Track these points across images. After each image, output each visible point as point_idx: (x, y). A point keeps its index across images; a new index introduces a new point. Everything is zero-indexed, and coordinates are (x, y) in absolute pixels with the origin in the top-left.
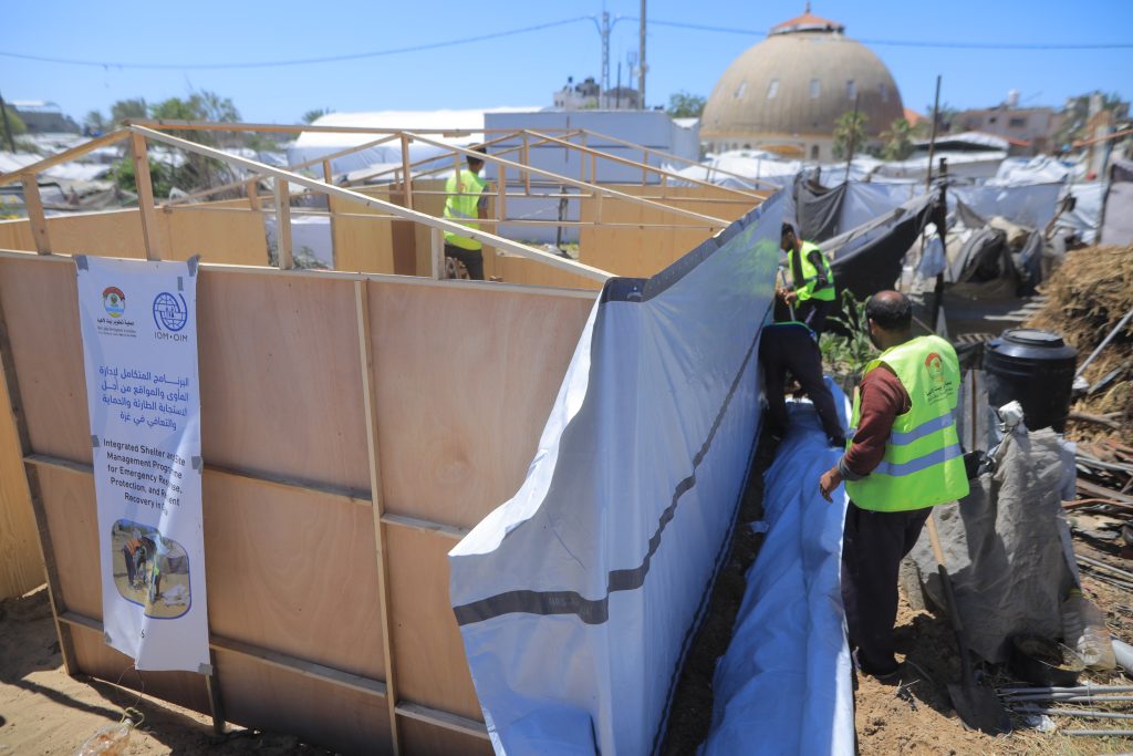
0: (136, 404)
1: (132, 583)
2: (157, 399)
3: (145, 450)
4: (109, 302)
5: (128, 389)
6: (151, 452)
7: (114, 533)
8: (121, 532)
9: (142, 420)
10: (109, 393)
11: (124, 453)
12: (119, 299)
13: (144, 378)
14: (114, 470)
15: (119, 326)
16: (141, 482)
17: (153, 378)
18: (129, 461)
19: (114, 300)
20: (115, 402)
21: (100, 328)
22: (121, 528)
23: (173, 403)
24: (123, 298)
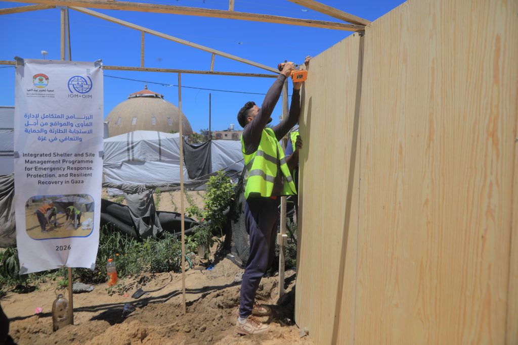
0: (51, 131)
1: (45, 229)
2: (68, 128)
3: (55, 155)
4: (37, 81)
5: (46, 124)
6: (61, 155)
7: (27, 206)
8: (34, 204)
9: (56, 139)
10: (29, 128)
11: (38, 159)
12: (44, 79)
13: (59, 117)
14: (29, 169)
15: (43, 92)
16: (53, 172)
17: (65, 117)
18: (42, 163)
19: (41, 80)
20: (34, 132)
21: (27, 94)
22: (34, 201)
23: (80, 128)
24: (47, 79)
